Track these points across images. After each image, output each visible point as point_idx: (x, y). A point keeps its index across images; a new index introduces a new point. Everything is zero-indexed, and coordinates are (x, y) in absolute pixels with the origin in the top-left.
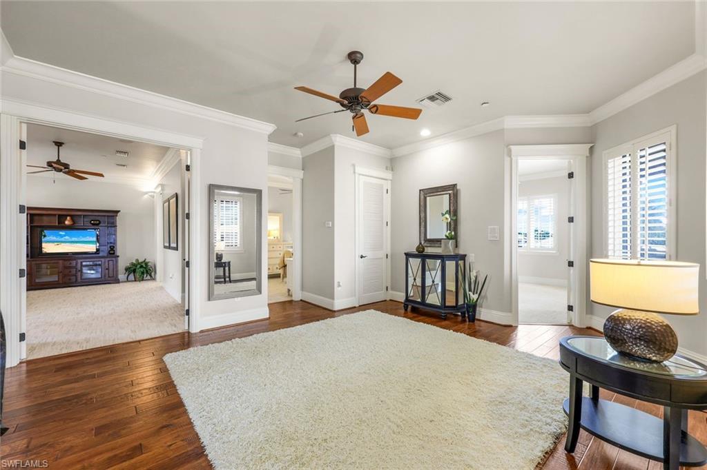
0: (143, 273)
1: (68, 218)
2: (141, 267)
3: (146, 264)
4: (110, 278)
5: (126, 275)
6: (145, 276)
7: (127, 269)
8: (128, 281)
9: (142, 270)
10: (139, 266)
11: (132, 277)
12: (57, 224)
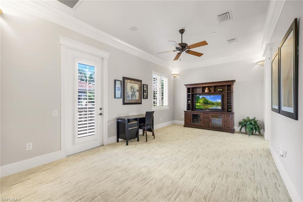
0: (252, 129)
1: (207, 88)
2: (251, 124)
3: (255, 122)
4: (228, 128)
5: (240, 127)
6: (254, 131)
7: (240, 123)
8: (240, 132)
9: (251, 126)
10: (249, 123)
11: (243, 130)
12: (201, 92)
